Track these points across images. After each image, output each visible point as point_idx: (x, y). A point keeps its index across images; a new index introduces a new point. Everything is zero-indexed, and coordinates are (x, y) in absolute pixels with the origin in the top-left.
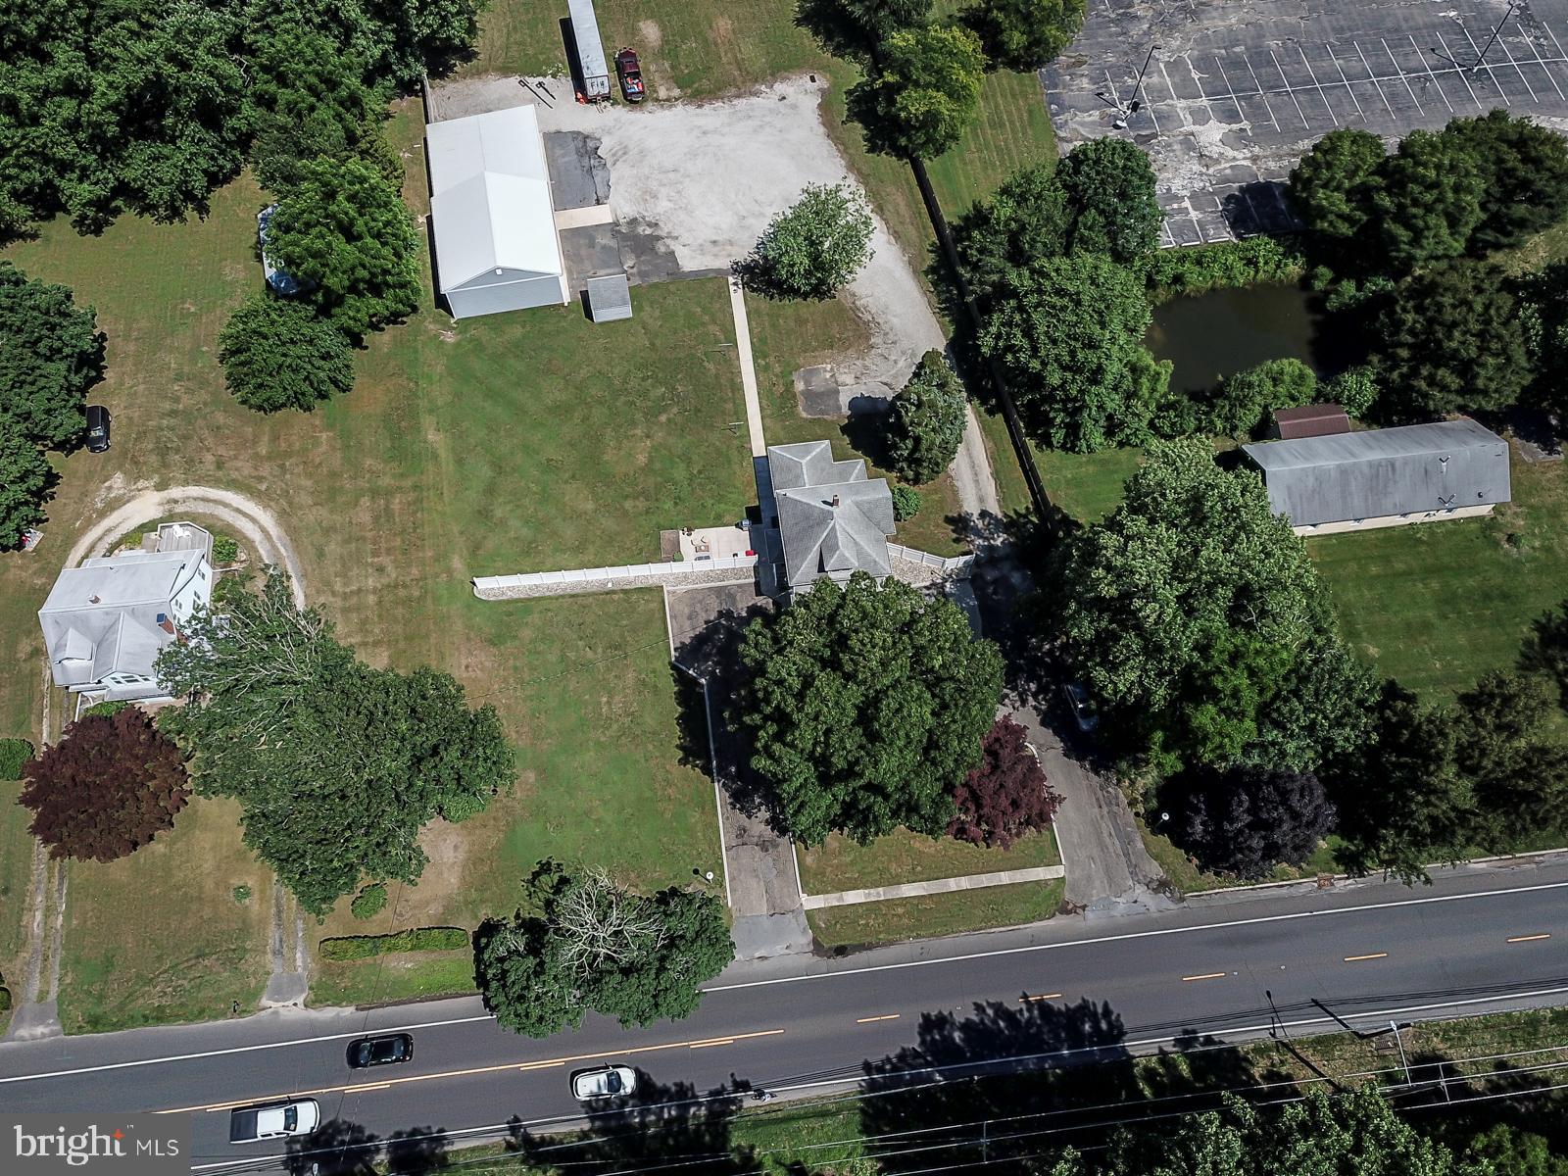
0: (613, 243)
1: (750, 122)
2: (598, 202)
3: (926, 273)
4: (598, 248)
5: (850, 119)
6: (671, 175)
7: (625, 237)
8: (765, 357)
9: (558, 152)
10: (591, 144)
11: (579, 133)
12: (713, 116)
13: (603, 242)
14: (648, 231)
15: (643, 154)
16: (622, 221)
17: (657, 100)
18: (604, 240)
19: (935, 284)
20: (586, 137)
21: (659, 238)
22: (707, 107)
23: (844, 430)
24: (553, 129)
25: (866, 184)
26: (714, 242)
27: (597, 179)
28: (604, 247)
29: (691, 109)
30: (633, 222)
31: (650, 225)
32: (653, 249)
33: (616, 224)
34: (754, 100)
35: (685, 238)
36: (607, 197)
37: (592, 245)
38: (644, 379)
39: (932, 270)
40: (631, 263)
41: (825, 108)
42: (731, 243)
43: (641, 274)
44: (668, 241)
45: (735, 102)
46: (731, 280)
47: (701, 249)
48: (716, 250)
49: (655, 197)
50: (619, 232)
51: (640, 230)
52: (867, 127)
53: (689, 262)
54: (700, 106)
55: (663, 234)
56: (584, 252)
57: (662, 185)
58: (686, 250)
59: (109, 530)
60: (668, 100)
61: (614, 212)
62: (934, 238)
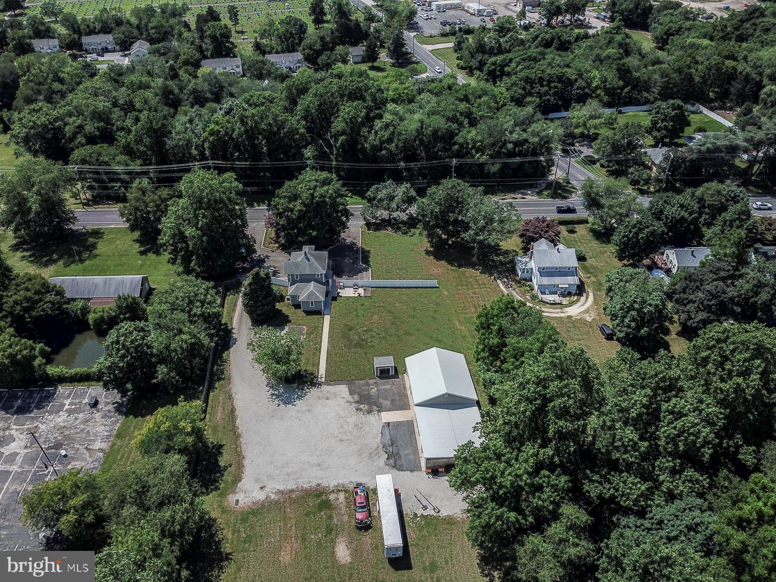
0: (381, 401)
1: (289, 470)
2: (388, 424)
3: (223, 379)
4: (390, 399)
5: (226, 468)
6: (345, 438)
7: (375, 404)
8: (315, 349)
9: (412, 457)
10: (391, 461)
11: (399, 470)
12: (311, 479)
13: (387, 402)
14: (362, 406)
15: (360, 453)
16: (376, 413)
17: (346, 491)
18: (386, 403)
19: (223, 373)
20: (394, 467)
21: (357, 402)
22: (314, 484)
23: (290, 321)
24: (416, 473)
25: (234, 426)
26: (327, 399)
27: (388, 437)
28: (386, 399)
29: (325, 483)
30: (369, 412)
31: (361, 410)
32: (360, 397)
33: (379, 411)
34: (281, 487)
35: (342, 402)
36: (383, 426)
37: (393, 401)
38: (371, 342)
39: (219, 379)
40: (373, 390)
41: (238, 479)
42: (319, 398)
43: (368, 385)
44: (351, 400)
45: (294, 487)
46: (323, 380)
47: (335, 395)
48: (328, 395)
49: (356, 425)
50: (378, 407)
51: (366, 407)
52: (217, 461)
53: (343, 390)
54: (318, 485)
55: (354, 404)
56: (397, 398)
57: (351, 432)
58: (344, 395)
59: (583, 305)
60: (339, 491)
61: (380, 419)
62: (211, 394)
